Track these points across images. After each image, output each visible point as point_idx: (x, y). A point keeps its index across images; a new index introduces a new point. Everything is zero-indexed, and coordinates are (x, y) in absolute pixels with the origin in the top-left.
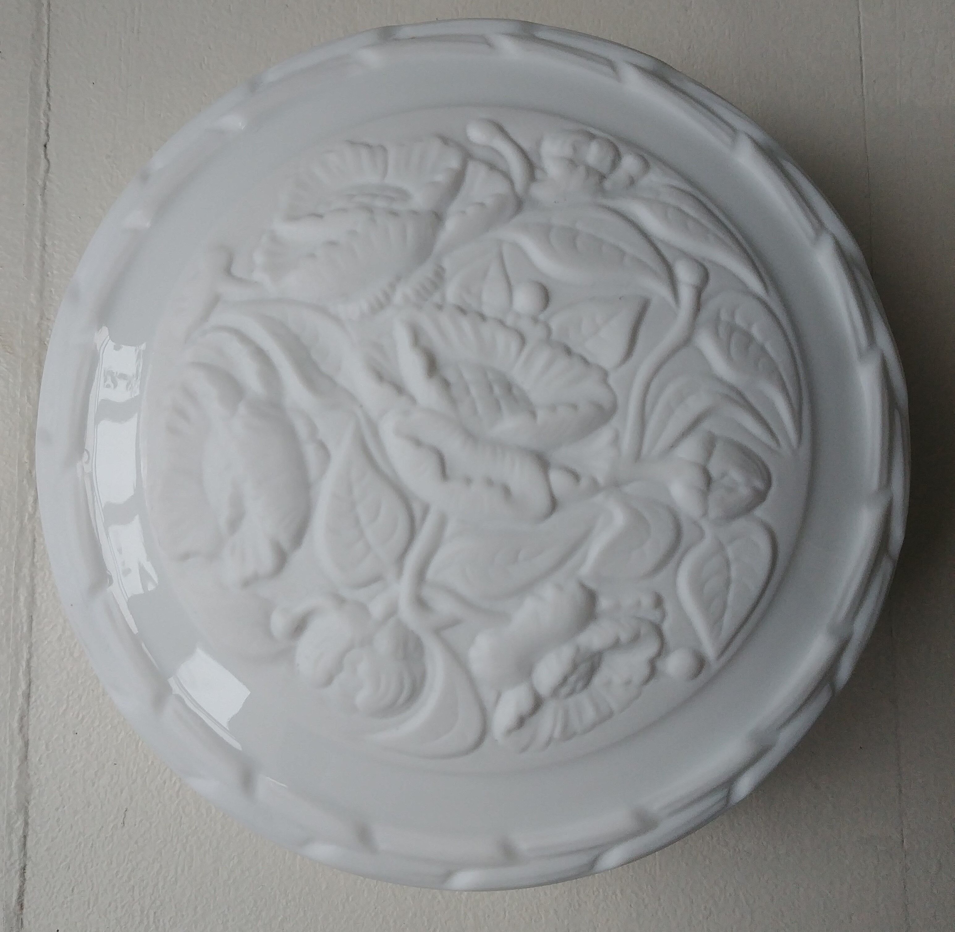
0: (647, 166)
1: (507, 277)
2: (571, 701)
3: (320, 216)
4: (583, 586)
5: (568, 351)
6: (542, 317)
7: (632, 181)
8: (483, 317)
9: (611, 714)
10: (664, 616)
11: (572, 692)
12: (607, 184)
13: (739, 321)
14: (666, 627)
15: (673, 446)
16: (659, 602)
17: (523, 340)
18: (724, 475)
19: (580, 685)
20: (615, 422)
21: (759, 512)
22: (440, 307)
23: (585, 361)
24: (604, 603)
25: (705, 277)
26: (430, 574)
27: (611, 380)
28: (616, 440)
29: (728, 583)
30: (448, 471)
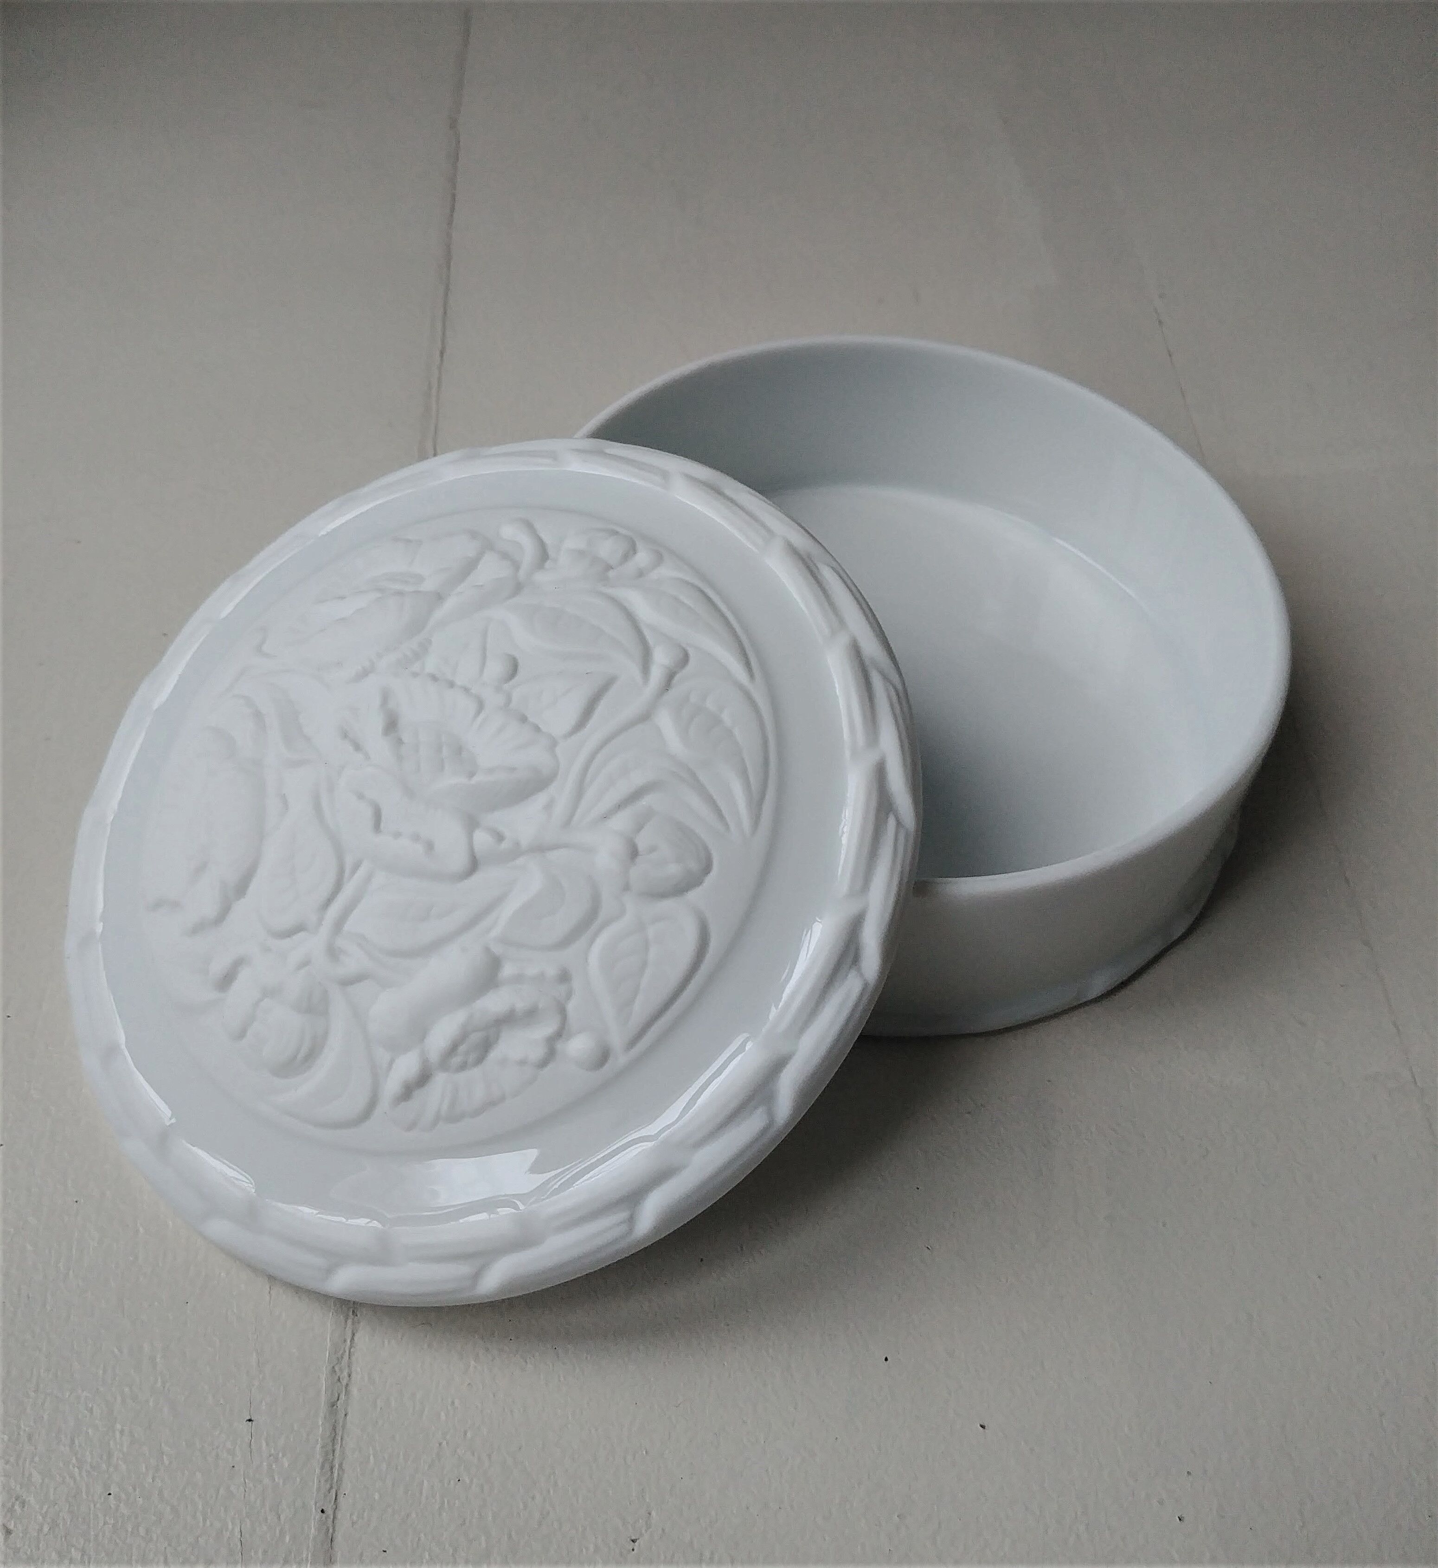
0: (659, 559)
1: (484, 649)
2: (462, 1076)
3: (342, 598)
4: (487, 950)
5: (524, 719)
6: (506, 686)
7: (641, 574)
8: (452, 685)
9: (503, 1099)
10: (569, 995)
11: (463, 1067)
12: (611, 574)
13: (710, 705)
14: (571, 1007)
15: (605, 817)
16: (564, 977)
17: (481, 706)
18: (653, 849)
19: (472, 1058)
20: (552, 789)
21: (693, 896)
22: (415, 675)
23: (537, 729)
24: (508, 970)
25: (685, 659)
26: (347, 927)
27: (558, 750)
28: (549, 806)
29: (644, 965)
30: (382, 825)
